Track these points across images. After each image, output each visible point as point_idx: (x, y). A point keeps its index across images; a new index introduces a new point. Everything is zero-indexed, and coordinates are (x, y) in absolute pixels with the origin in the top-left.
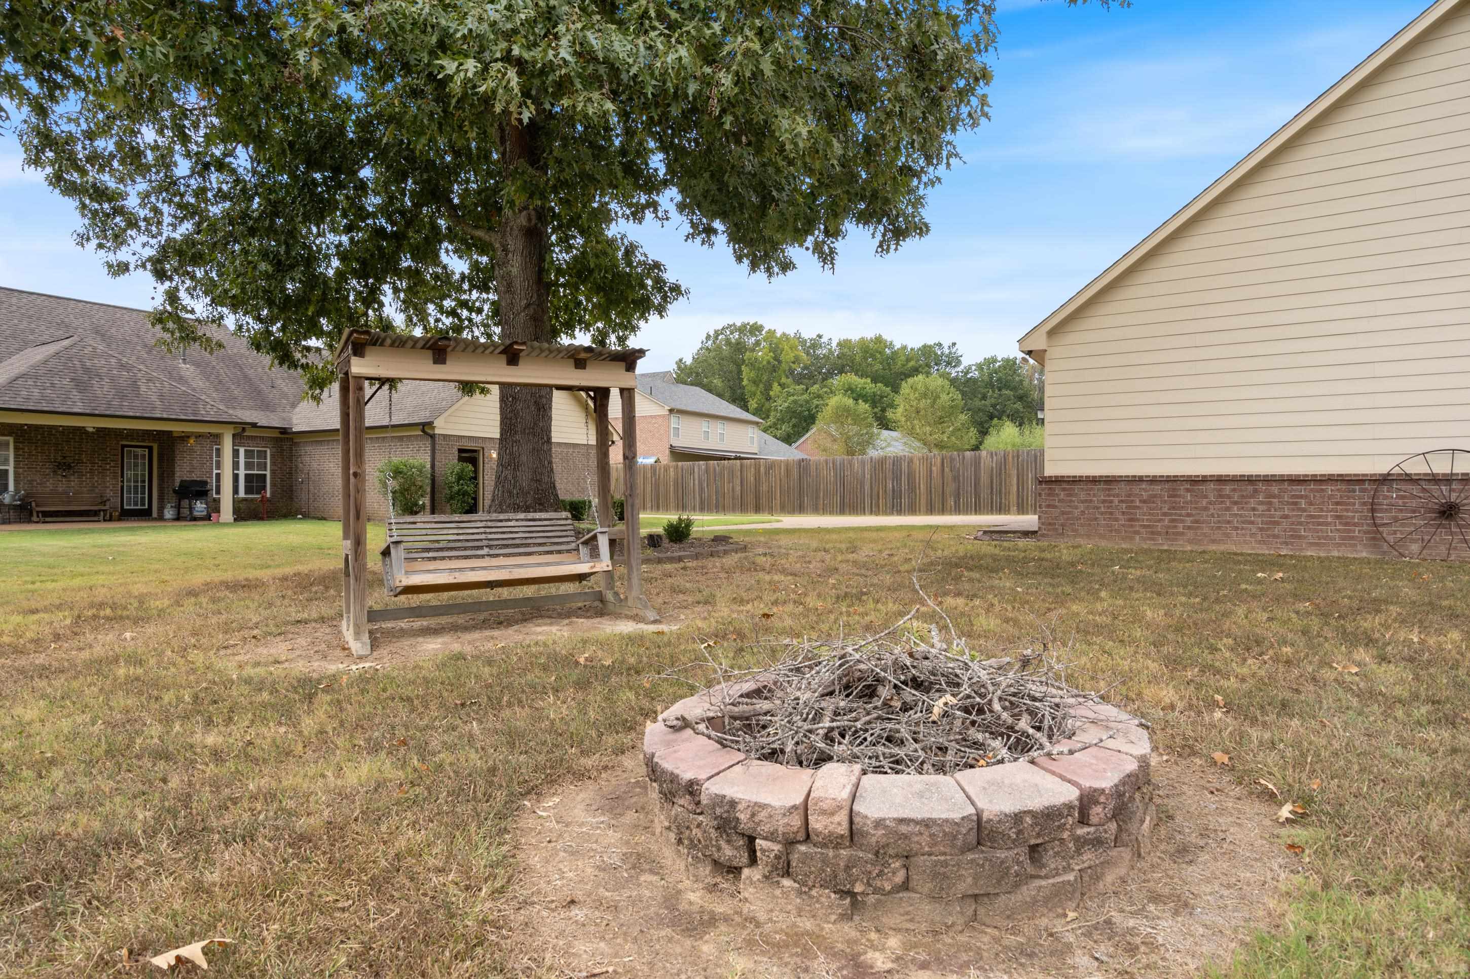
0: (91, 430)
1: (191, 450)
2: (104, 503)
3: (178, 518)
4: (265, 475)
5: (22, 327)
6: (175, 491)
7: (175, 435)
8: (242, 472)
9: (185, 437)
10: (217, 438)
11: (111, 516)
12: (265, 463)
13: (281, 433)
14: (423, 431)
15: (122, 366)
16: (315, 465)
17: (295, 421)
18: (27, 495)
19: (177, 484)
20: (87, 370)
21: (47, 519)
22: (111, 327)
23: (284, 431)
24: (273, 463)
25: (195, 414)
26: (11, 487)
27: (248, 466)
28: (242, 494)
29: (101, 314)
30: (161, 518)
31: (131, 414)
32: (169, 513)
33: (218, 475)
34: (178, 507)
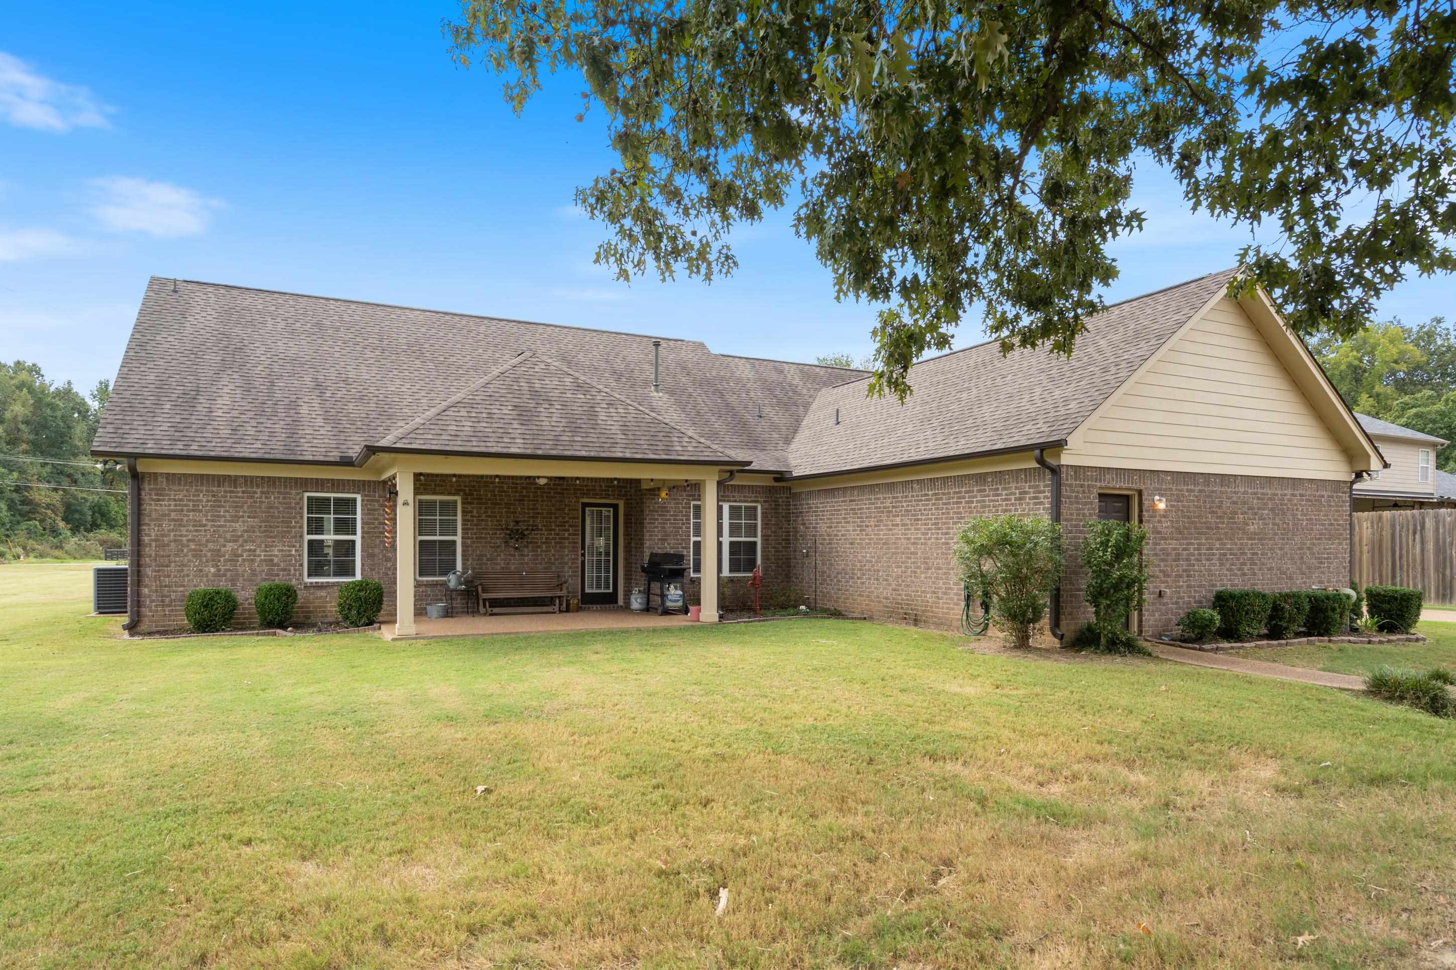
0: (542, 482)
1: (664, 508)
2: (560, 586)
3: (648, 609)
4: (755, 543)
5: (485, 357)
6: (643, 569)
7: (644, 486)
8: (726, 540)
9: (654, 491)
10: (695, 489)
11: (568, 605)
12: (755, 525)
13: (776, 480)
14: (1041, 461)
15: (579, 387)
16: (823, 528)
17: (793, 463)
18: (476, 576)
19: (646, 559)
20: (534, 393)
21: (496, 610)
22: (578, 352)
23: (780, 477)
24: (765, 525)
25: (667, 451)
26: (459, 566)
27: (734, 530)
28: (726, 572)
29: (570, 338)
30: (627, 608)
31: (584, 454)
32: (636, 602)
33: (697, 545)
34: (648, 592)
